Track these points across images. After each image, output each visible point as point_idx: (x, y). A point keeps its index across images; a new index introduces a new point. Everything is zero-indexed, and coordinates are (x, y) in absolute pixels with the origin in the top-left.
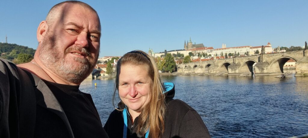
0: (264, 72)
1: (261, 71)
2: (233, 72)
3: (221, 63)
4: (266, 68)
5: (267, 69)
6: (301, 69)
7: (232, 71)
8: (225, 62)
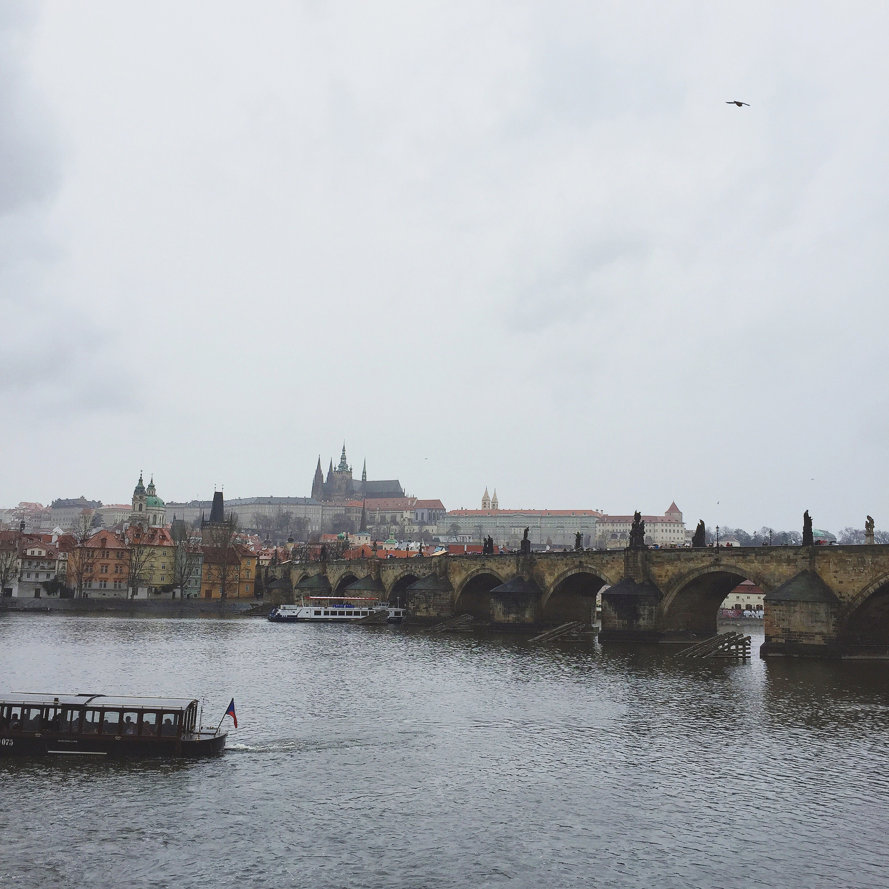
0: (639, 626)
2: (512, 617)
3: (464, 574)
4: (646, 612)
5: (651, 612)
6: (784, 625)
7: (506, 613)
8: (480, 572)
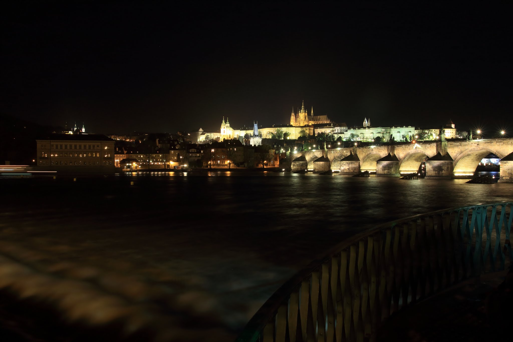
0: (443, 174)
1: (437, 172)
2: (386, 172)
4: (446, 168)
7: (384, 170)
8: (372, 153)
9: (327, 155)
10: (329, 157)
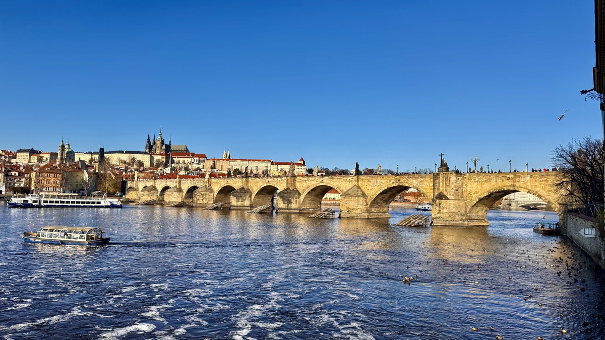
0: (291, 206)
1: (286, 205)
2: (239, 204)
5: (296, 201)
7: (237, 202)
8: (226, 185)
9: (180, 185)
10: (182, 187)
